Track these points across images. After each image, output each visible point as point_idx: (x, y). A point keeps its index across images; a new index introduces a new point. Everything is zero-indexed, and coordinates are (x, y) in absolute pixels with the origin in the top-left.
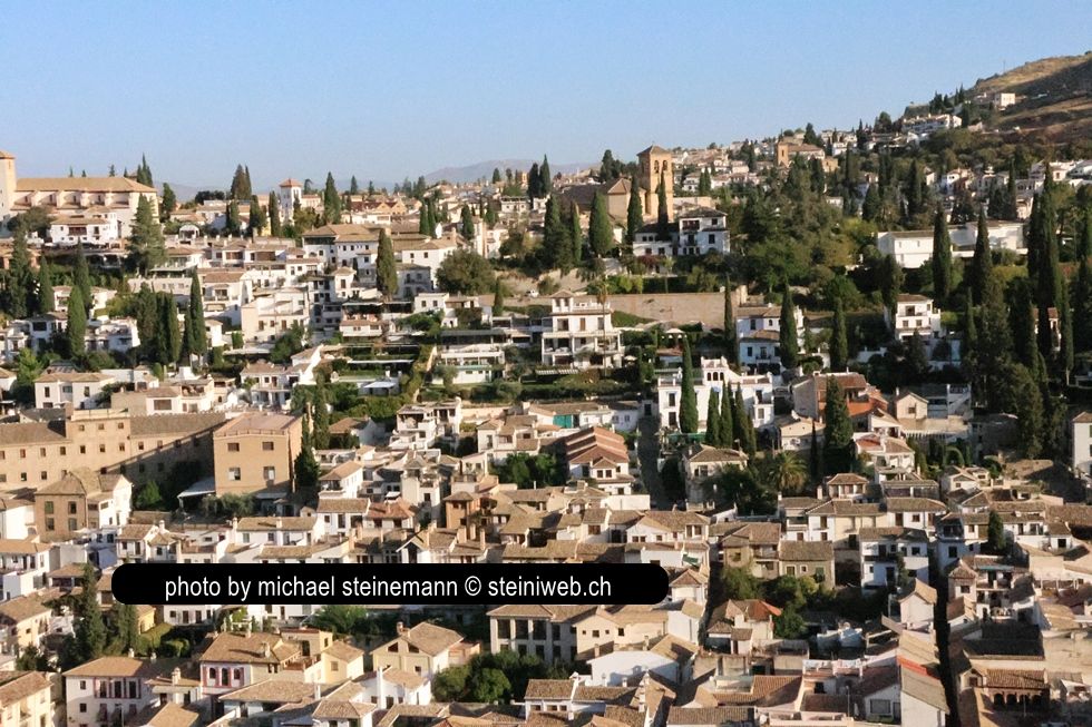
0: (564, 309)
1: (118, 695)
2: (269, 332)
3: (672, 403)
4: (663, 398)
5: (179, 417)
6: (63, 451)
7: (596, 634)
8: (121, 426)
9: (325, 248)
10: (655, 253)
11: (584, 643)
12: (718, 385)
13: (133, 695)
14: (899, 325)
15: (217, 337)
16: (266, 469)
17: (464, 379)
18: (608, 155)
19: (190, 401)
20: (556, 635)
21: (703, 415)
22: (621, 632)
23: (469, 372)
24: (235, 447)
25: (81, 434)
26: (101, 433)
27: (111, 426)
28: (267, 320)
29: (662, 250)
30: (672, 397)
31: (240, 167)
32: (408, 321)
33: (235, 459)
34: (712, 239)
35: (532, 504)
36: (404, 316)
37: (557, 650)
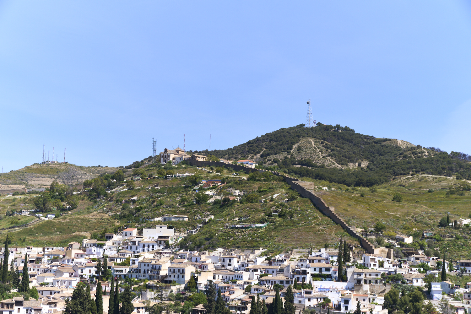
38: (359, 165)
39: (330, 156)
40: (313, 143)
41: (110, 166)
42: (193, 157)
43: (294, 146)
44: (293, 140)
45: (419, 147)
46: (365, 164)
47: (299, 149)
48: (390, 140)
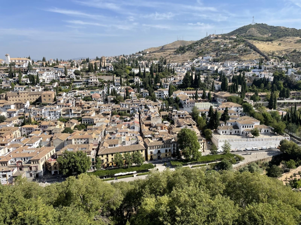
0: (91, 78)
1: (29, 130)
2: (49, 80)
3: (106, 90)
4: (105, 89)
5: (36, 92)
6: (19, 97)
7: (96, 120)
8: (27, 93)
9: (57, 69)
10: (103, 70)
11: (95, 121)
12: (112, 88)
13: (31, 130)
14: (135, 80)
15: (41, 81)
16: (49, 99)
17: (78, 87)
18: (97, 57)
19: (37, 90)
20: (91, 120)
21: (110, 92)
22: (100, 120)
23: (78, 86)
24: (44, 96)
25: (21, 94)
26: (24, 94)
27: (26, 93)
28: (48, 79)
29: (104, 70)
30: (106, 89)
31: (44, 57)
32: (69, 79)
33: (44, 98)
34: (111, 69)
35: (87, 103)
36: (69, 78)
37: (91, 122)
38: (268, 35)
39: (259, 33)
40: (254, 29)
41: (195, 41)
42: (218, 36)
43: (248, 31)
44: (248, 29)
45: (288, 28)
46: (270, 35)
47: (249, 32)
48: (279, 27)
